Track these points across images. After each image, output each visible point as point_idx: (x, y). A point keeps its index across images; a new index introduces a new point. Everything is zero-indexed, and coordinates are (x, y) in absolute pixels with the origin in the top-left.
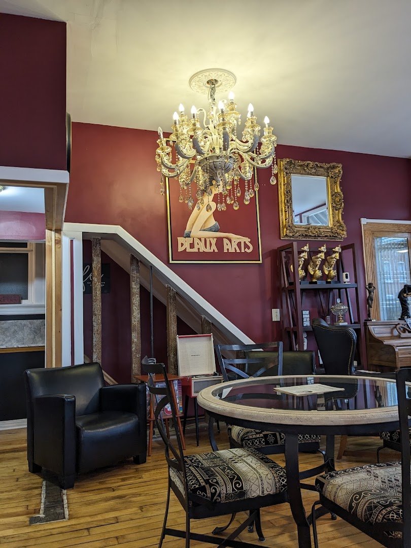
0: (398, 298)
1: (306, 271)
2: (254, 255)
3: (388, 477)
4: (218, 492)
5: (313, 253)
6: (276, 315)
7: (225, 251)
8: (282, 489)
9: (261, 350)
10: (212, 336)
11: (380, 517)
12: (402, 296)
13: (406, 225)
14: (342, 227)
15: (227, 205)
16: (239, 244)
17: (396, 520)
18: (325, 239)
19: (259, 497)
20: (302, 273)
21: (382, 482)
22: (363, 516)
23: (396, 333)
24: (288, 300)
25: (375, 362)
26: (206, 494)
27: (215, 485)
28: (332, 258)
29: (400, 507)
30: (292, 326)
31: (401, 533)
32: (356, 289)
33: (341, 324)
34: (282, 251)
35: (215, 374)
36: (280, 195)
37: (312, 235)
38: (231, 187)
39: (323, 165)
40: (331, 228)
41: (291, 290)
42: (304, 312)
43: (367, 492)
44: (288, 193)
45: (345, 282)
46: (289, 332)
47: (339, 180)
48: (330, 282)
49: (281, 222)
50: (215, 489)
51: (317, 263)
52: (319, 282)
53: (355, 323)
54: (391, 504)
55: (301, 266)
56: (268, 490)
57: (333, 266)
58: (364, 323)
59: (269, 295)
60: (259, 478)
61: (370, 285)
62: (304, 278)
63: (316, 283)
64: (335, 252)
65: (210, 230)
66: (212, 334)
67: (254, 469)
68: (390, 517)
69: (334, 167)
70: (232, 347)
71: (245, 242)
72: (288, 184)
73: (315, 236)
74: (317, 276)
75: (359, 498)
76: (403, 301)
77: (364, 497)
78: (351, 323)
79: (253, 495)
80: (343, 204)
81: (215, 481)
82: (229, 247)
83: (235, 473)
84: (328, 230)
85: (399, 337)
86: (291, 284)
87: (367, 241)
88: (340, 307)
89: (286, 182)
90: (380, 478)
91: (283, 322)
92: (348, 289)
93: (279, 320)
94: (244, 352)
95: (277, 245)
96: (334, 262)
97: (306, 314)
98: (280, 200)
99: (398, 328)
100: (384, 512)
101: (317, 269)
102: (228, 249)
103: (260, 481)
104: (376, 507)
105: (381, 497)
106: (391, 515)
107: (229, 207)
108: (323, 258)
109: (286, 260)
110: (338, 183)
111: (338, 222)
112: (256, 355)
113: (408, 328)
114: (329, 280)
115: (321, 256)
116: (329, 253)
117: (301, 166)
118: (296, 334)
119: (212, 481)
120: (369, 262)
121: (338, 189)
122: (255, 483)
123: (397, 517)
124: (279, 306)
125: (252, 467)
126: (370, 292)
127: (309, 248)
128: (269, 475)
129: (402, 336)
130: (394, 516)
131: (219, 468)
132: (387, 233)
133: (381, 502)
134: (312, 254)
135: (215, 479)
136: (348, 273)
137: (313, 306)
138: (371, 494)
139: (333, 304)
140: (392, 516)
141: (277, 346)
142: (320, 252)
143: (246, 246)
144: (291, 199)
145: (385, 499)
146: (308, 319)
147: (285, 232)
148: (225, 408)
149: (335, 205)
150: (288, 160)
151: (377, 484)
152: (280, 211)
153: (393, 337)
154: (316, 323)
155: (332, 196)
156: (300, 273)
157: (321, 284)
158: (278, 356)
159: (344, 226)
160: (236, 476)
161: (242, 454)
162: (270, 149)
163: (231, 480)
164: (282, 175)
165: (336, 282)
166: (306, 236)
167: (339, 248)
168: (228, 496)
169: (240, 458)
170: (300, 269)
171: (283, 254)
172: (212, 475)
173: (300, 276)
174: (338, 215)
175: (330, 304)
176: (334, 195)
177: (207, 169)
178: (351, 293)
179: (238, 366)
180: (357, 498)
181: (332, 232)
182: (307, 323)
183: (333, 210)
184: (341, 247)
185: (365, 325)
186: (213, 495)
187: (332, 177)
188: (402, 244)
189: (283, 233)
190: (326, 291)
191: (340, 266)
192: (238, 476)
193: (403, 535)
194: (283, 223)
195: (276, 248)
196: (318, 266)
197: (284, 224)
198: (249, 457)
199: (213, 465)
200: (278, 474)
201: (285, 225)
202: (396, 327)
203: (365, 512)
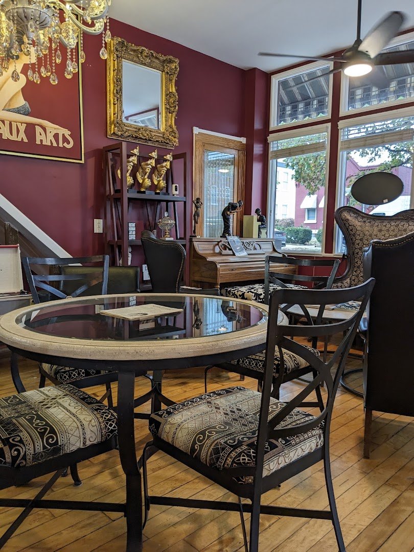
0: (222, 215)
1: (135, 178)
2: (75, 152)
3: (230, 407)
4: (22, 454)
5: (143, 158)
6: (98, 226)
7: (38, 142)
8: (109, 435)
9: (80, 265)
10: (19, 247)
11: (229, 461)
12: (226, 215)
13: (235, 141)
14: (174, 133)
15: (41, 77)
16: (56, 136)
17: (248, 463)
18: (156, 145)
19: (79, 450)
20: (130, 180)
21: (225, 414)
22: (208, 460)
23: (217, 250)
24: (114, 209)
25: (197, 278)
26: (5, 459)
27: (17, 445)
28: (163, 167)
29: (251, 445)
30: (116, 240)
31: (252, 477)
32: (185, 202)
33: (167, 239)
34: (109, 151)
35: (22, 293)
36: (108, 83)
37: (143, 138)
38: (47, 51)
39: (159, 56)
40: (164, 133)
41: (116, 199)
42: (130, 224)
43: (211, 428)
44: (118, 81)
45: (174, 195)
46: (112, 246)
47: (174, 78)
48: (159, 194)
49: (108, 117)
50: (18, 451)
51: (147, 170)
52: (147, 192)
53: (180, 239)
54: (240, 443)
55: (129, 171)
56: (91, 440)
57: (163, 176)
58: (190, 239)
59: (91, 202)
60: (80, 427)
61: (198, 199)
62: (132, 186)
63: (144, 192)
64: (166, 160)
65: (18, 111)
66: (18, 245)
67: (73, 415)
68: (241, 461)
69: (170, 62)
70: (45, 261)
71: (63, 135)
72: (119, 71)
73: (146, 139)
74: (146, 185)
75: (204, 439)
76: (226, 218)
77: (209, 437)
78: (177, 239)
79: (71, 450)
80: (177, 108)
81: (18, 439)
82: (43, 137)
83: (47, 424)
84: (159, 135)
85: (220, 254)
86: (116, 191)
87: (197, 153)
88: (167, 221)
89: (116, 68)
90: (221, 409)
91: (106, 234)
92: (176, 202)
93: (102, 232)
94: (59, 268)
95: (102, 143)
96: (164, 171)
97: (132, 227)
98: (108, 89)
99: (220, 245)
100: (233, 454)
101: (146, 177)
102: (41, 141)
103: (81, 430)
104: (223, 449)
105: (227, 435)
106: (241, 458)
107: (45, 80)
108: (154, 165)
109: (112, 163)
110: (174, 81)
111: (171, 127)
112: (74, 270)
113: (228, 246)
114: (158, 191)
115: (152, 163)
116: (160, 160)
117: (134, 51)
118: (120, 247)
119: (13, 440)
120: (198, 176)
121: (173, 89)
122: (75, 434)
123: (248, 460)
124: (102, 215)
125: (70, 412)
126: (197, 207)
127: (140, 152)
128: (93, 421)
129: (223, 253)
130: (245, 459)
131: (24, 418)
132: (217, 147)
133: (228, 442)
134: (141, 159)
135: (19, 436)
136: (177, 185)
137: (139, 219)
138: (217, 432)
139: (160, 218)
140: (243, 459)
141: (101, 260)
142: (151, 158)
143: (65, 140)
144: (121, 89)
145: (232, 436)
146: (134, 233)
147: (112, 129)
148: (35, 342)
149: (168, 107)
150: (120, 39)
151: (220, 417)
152: (108, 103)
153: (215, 254)
154: (145, 236)
155: (167, 95)
156: (128, 180)
157: (150, 195)
158: (103, 272)
159: (177, 132)
160: (49, 428)
161: (56, 394)
162: (102, 7)
163: (42, 435)
164: (112, 58)
165: (165, 194)
166: (136, 137)
167: (170, 156)
168: (36, 456)
169: (54, 400)
170: (128, 174)
171: (110, 155)
172: (14, 430)
173: (128, 183)
174: (171, 119)
175: (157, 218)
176: (169, 95)
177: (13, 16)
178: (179, 206)
179: (52, 283)
180: (201, 438)
181: (164, 138)
182: (132, 237)
183: (166, 113)
184: (173, 156)
185: (191, 241)
186: (14, 459)
187: (167, 72)
188: (229, 161)
189: (111, 131)
190: (154, 203)
191: (169, 176)
192: (51, 427)
193: (254, 480)
194: (110, 117)
195: (101, 147)
196: (148, 174)
197: (112, 120)
198: (66, 398)
199: (17, 415)
200: (105, 418)
201: (114, 121)
202: (218, 244)
203: (211, 455)
